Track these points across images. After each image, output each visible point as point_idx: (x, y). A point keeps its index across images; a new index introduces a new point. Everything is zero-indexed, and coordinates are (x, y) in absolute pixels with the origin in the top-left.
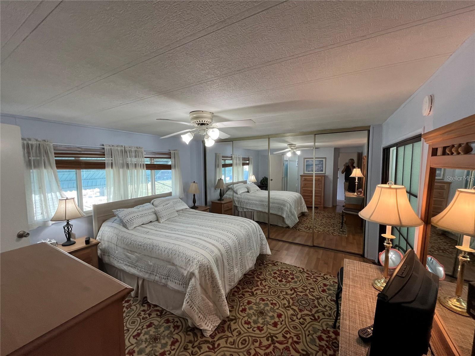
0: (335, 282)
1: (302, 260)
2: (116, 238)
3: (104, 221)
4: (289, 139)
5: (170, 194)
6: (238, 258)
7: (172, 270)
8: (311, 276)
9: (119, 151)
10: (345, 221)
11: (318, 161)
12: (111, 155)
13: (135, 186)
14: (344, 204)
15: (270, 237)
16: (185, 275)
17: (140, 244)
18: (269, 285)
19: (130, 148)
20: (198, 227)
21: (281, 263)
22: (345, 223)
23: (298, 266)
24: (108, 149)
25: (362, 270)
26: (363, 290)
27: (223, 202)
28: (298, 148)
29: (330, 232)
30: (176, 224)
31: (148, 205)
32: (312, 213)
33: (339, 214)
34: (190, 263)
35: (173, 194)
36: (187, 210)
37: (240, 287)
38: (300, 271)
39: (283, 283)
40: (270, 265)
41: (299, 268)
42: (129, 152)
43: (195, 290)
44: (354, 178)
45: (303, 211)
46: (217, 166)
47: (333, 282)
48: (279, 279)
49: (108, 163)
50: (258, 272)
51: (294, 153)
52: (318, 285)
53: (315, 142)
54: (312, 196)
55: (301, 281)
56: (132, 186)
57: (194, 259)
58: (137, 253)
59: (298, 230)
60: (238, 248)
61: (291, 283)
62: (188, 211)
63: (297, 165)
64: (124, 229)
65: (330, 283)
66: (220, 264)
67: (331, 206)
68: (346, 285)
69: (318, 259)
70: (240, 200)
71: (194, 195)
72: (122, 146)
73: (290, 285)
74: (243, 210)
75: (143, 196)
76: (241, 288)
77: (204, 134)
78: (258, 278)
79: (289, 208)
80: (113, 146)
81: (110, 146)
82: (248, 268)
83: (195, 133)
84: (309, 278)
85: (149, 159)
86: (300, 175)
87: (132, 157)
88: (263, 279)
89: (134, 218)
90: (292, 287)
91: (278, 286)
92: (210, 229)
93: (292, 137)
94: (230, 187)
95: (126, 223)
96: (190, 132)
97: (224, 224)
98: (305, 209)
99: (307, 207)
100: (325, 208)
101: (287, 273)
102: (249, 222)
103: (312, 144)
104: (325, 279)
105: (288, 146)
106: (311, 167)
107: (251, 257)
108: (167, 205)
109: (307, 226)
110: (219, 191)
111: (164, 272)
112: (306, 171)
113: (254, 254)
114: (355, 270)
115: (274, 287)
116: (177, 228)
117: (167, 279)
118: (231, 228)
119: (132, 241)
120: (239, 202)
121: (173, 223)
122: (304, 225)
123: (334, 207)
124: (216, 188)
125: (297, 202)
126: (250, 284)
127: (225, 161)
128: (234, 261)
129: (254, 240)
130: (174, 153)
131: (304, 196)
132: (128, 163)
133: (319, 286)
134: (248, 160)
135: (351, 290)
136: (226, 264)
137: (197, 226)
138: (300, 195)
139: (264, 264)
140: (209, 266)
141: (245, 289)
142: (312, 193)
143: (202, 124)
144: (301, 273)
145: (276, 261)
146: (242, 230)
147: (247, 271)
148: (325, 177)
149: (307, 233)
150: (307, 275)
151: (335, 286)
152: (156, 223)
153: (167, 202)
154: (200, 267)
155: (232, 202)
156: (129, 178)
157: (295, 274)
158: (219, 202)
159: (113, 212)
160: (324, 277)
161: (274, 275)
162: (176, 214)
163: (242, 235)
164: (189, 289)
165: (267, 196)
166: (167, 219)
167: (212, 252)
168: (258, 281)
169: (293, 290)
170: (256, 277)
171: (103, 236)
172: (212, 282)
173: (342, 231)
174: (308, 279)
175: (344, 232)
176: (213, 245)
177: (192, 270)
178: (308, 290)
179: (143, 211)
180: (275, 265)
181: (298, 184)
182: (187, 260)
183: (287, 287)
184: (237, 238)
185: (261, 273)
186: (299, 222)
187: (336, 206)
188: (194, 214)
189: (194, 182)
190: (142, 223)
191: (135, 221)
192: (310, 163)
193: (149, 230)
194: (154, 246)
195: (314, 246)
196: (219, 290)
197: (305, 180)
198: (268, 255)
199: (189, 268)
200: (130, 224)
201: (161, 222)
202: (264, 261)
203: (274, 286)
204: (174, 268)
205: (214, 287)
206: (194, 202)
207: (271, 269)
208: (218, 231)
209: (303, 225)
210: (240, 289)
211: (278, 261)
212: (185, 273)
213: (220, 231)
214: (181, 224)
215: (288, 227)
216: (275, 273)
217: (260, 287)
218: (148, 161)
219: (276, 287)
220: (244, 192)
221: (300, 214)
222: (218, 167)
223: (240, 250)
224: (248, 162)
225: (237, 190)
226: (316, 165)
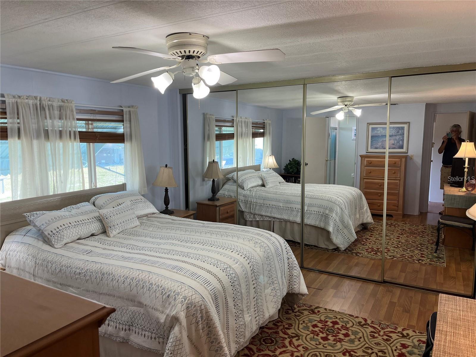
0: (422, 341)
1: (363, 305)
2: (33, 263)
3: (7, 233)
4: (341, 86)
5: (122, 187)
6: (252, 297)
7: (137, 314)
8: (380, 331)
9: (31, 106)
10: (444, 240)
11: (393, 128)
12: (18, 114)
13: (60, 172)
14: (442, 209)
15: (305, 266)
16: (162, 321)
17: (78, 271)
18: (305, 345)
19: (49, 101)
20: (179, 243)
21: (326, 309)
22: (443, 244)
23: (355, 314)
24: (12, 103)
25: (469, 310)
26: (469, 338)
27: (218, 203)
28: (358, 104)
29: (415, 258)
30: (138, 238)
31: (86, 206)
32: (382, 225)
33: (433, 227)
34: (170, 301)
35: (128, 187)
36: (154, 215)
37: (254, 348)
38: (360, 323)
39: (329, 341)
40: (306, 313)
41: (357, 317)
42: (49, 109)
43: (181, 346)
44: (461, 161)
45: (365, 221)
46: (205, 137)
47: (418, 341)
48: (321, 335)
49: (12, 129)
50: (284, 324)
51: (350, 115)
52: (391, 345)
53: (390, 93)
54: (383, 194)
55: (362, 339)
56: (55, 172)
57: (178, 295)
58: (73, 287)
59: (354, 254)
60: (251, 280)
61: (343, 343)
62: (157, 217)
63: (353, 137)
64: (47, 247)
65: (413, 342)
66: (220, 305)
67: (416, 213)
68: (441, 331)
69: (392, 304)
70: (249, 200)
71: (166, 190)
72: (36, 98)
73: (342, 345)
74: (254, 217)
75: (76, 190)
76: (255, 350)
77: (191, 76)
78: (285, 333)
79: (339, 215)
80: (19, 97)
81: (14, 97)
82: (267, 316)
83: (177, 72)
84: (376, 335)
85: (84, 122)
86: (361, 156)
87: (55, 118)
88: (294, 335)
89: (64, 227)
90: (346, 349)
91: (321, 346)
92: (201, 246)
93: (347, 82)
94: (230, 176)
95: (49, 237)
96: (167, 71)
97: (225, 238)
98: (368, 218)
99: (373, 215)
100: (405, 216)
101: (336, 326)
102: (269, 236)
103: (385, 96)
104: (403, 336)
105: (339, 100)
106: (381, 140)
107: (272, 297)
108: (120, 206)
109: (372, 248)
110: (211, 183)
111: (123, 318)
112: (371, 148)
113: (278, 291)
114: (457, 310)
115: (314, 349)
116: (141, 244)
117: (129, 330)
118: (238, 244)
119: (64, 268)
120: (246, 202)
121: (132, 237)
122: (367, 247)
123: (423, 214)
124: (204, 177)
125: (355, 205)
126: (271, 343)
127: (221, 128)
128: (245, 302)
129: (278, 267)
130: (130, 111)
131: (365, 194)
132: (47, 130)
133: (394, 348)
134: (263, 128)
135: (448, 338)
136: (231, 304)
137: (177, 242)
138: (359, 191)
139: (295, 311)
140: (203, 307)
141: (263, 351)
142: (383, 189)
143: (189, 57)
144: (362, 326)
145: (317, 305)
146: (258, 250)
147: (266, 320)
148: (406, 158)
149: (371, 259)
150: (372, 330)
151: (421, 347)
152: (102, 237)
153: (120, 201)
154: (188, 308)
155: (234, 202)
156: (50, 157)
157: (351, 328)
158: (210, 203)
159: (25, 217)
160: (402, 334)
161: (314, 329)
162: (137, 223)
163: (257, 257)
164: (169, 345)
165: (300, 192)
166: (121, 230)
167: (208, 283)
168: (284, 339)
169: (347, 354)
170: (280, 332)
171: (8, 260)
172: (208, 334)
173: (436, 257)
174: (374, 337)
175: (440, 258)
176: (209, 272)
177: (174, 313)
178: (375, 354)
179: (77, 215)
180: (314, 312)
181: (356, 173)
182: (164, 297)
183: (336, 348)
184: (248, 261)
185: (291, 325)
186: (356, 241)
187: (426, 213)
188: (169, 223)
189: (166, 166)
190: (79, 236)
191: (65, 232)
192: (380, 132)
193: (92, 249)
194: (103, 274)
195: (385, 282)
196: (221, 348)
197: (370, 164)
198: (303, 295)
199: (169, 309)
200: (56, 238)
201: (112, 235)
202: (295, 306)
203: (314, 347)
204: (142, 310)
205: (212, 342)
206: (167, 201)
207: (307, 319)
208: (215, 249)
209: (364, 246)
210: (253, 351)
211: (321, 306)
212: (162, 318)
213: (218, 250)
214: (148, 239)
215: (337, 249)
216: (315, 326)
217: (289, 348)
218: (81, 127)
219: (317, 348)
220: (255, 187)
221: (358, 226)
222: (209, 139)
223: (254, 282)
224: (262, 131)
225: (243, 182)
226: (390, 136)
